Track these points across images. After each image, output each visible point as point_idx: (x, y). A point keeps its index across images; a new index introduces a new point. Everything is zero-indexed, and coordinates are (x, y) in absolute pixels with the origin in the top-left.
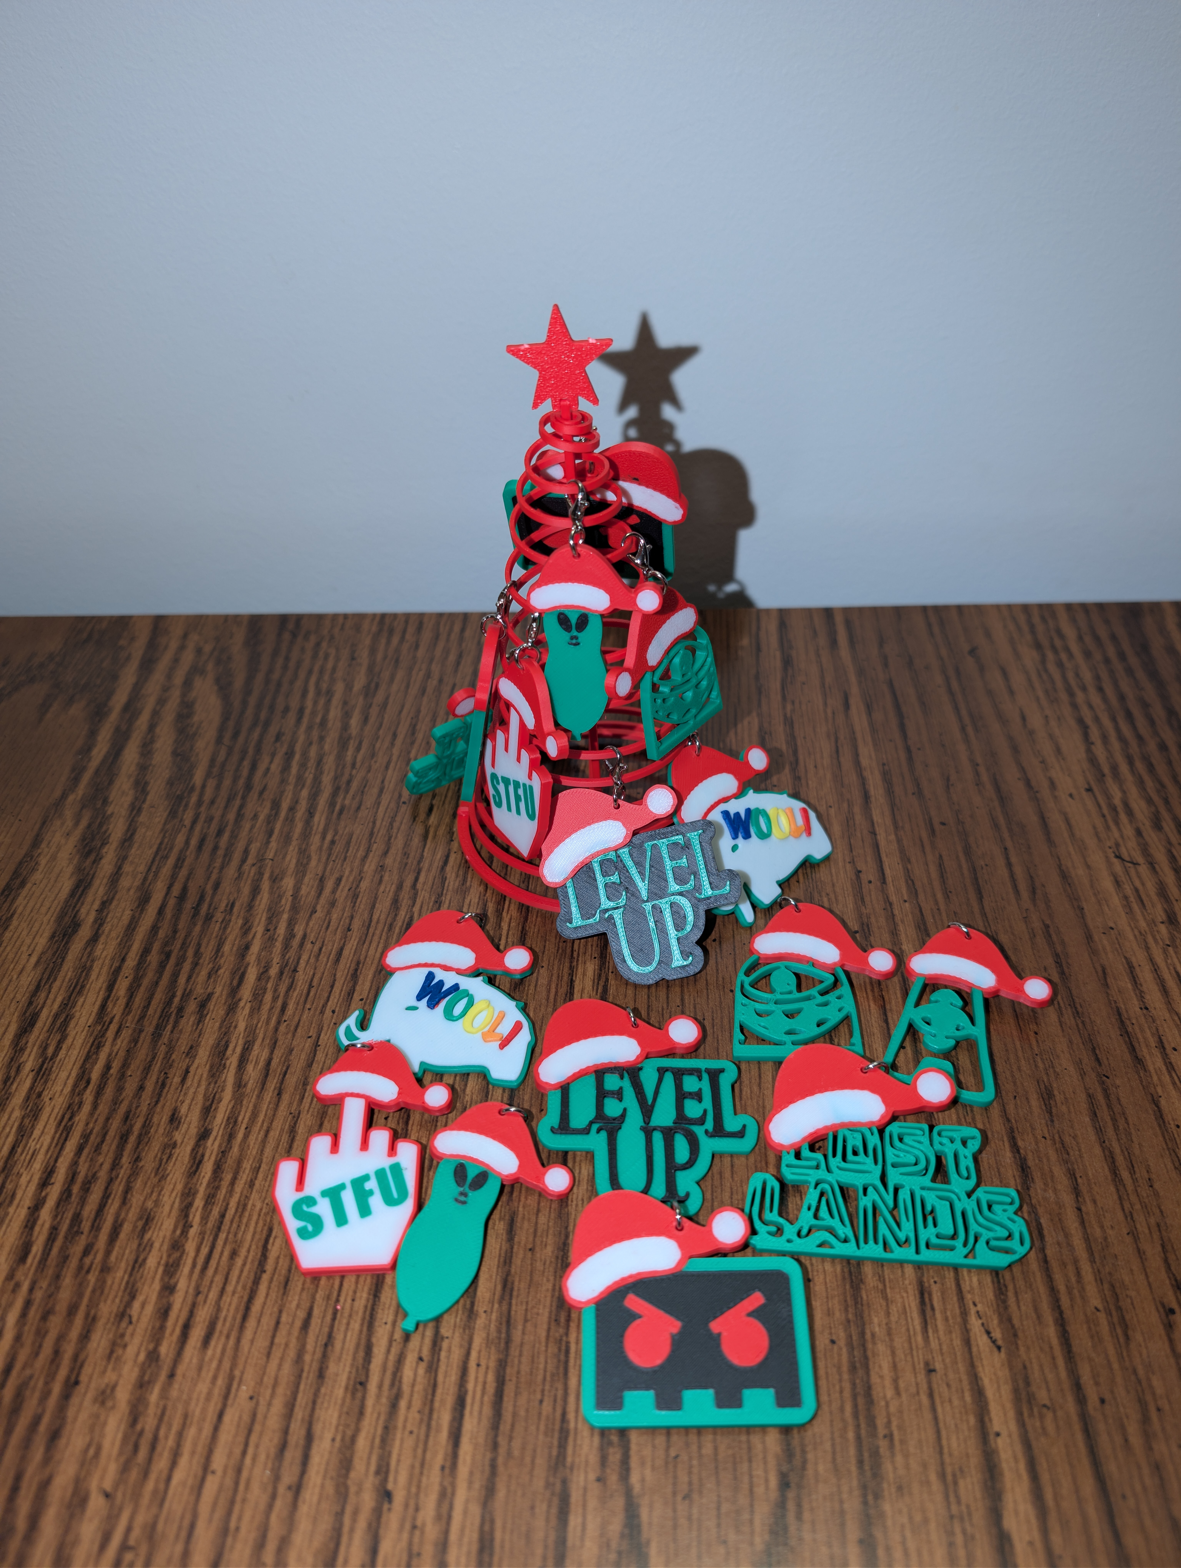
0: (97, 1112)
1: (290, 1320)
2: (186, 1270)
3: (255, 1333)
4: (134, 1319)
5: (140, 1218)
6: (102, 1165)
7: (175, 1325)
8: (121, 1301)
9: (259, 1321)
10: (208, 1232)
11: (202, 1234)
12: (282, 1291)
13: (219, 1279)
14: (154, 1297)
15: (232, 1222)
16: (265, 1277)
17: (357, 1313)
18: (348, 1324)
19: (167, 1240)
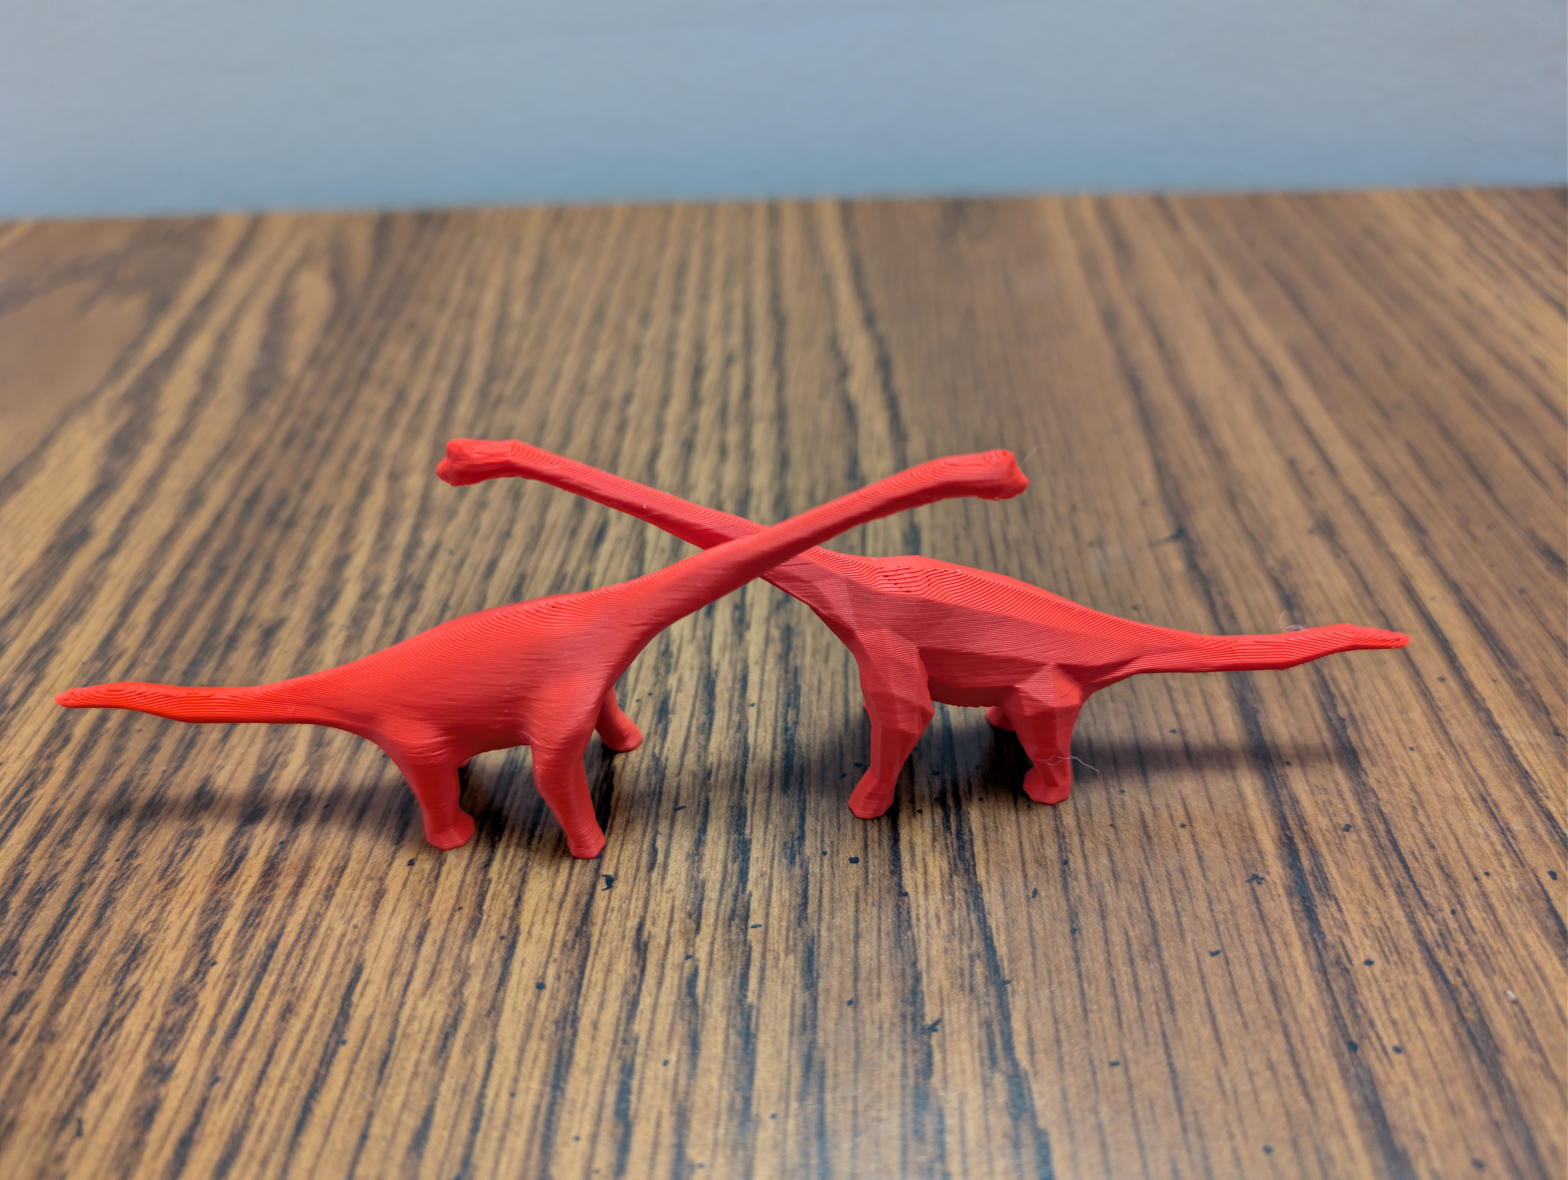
0: (75, 784)
1: (388, 1132)
2: (196, 1038)
3: (319, 1156)
4: (87, 1128)
5: (123, 950)
6: (68, 863)
7: (164, 1139)
8: (67, 1094)
9: (327, 1133)
10: (244, 974)
11: (232, 977)
12: (374, 1077)
13: (256, 1055)
14: (129, 1089)
15: (289, 956)
16: (344, 1053)
17: (520, 1118)
18: (502, 1140)
19: (166, 988)
